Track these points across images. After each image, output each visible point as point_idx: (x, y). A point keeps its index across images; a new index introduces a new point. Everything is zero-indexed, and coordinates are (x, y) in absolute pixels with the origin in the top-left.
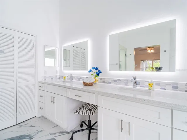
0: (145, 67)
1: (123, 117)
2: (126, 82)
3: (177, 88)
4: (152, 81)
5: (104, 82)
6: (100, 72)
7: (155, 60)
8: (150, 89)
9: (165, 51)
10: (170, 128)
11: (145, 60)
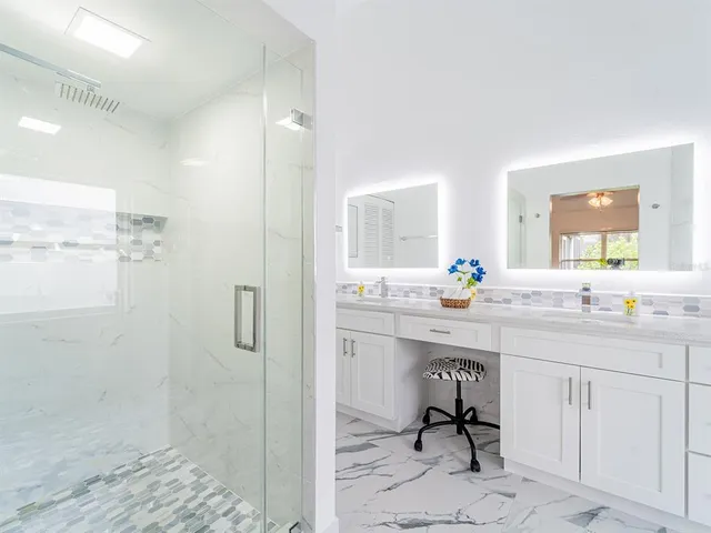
0: (572, 258)
1: (574, 372)
2: (559, 298)
3: (697, 309)
4: (632, 294)
5: (489, 300)
6: (480, 271)
7: (613, 231)
8: (629, 313)
9: (655, 206)
10: (684, 384)
11: (576, 233)
